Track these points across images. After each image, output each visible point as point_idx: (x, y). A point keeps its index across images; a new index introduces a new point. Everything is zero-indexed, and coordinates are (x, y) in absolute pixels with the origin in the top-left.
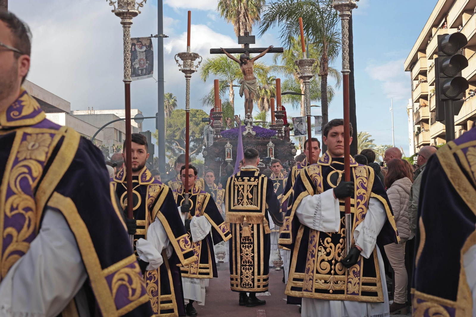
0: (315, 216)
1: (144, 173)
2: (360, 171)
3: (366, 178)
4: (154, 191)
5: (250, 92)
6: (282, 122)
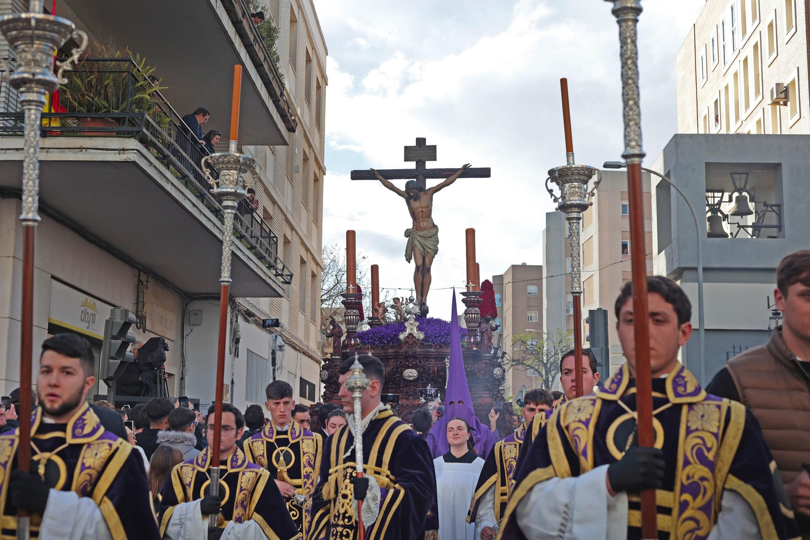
0: (560, 536)
1: (81, 419)
2: (703, 416)
3: (715, 435)
4: (96, 454)
5: (424, 253)
6: (477, 314)
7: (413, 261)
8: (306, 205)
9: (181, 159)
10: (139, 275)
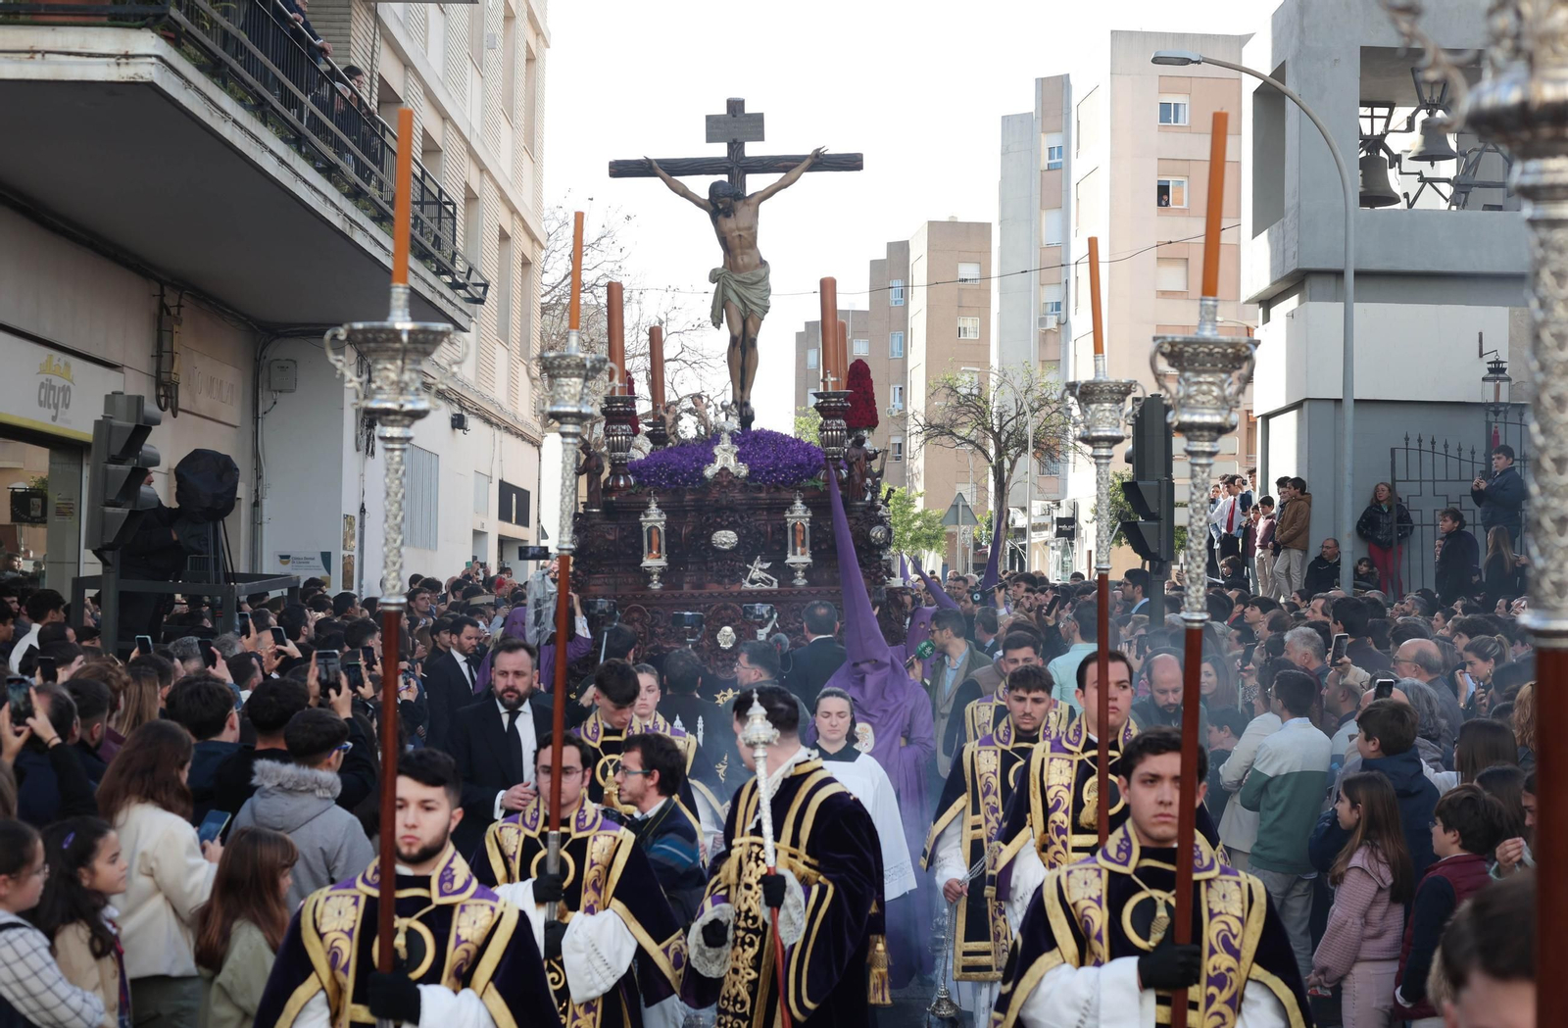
1: (448, 867)
4: (475, 922)
5: (745, 311)
6: (841, 430)
7: (724, 325)
8: (510, 119)
9: (250, 62)
10: (162, 295)
